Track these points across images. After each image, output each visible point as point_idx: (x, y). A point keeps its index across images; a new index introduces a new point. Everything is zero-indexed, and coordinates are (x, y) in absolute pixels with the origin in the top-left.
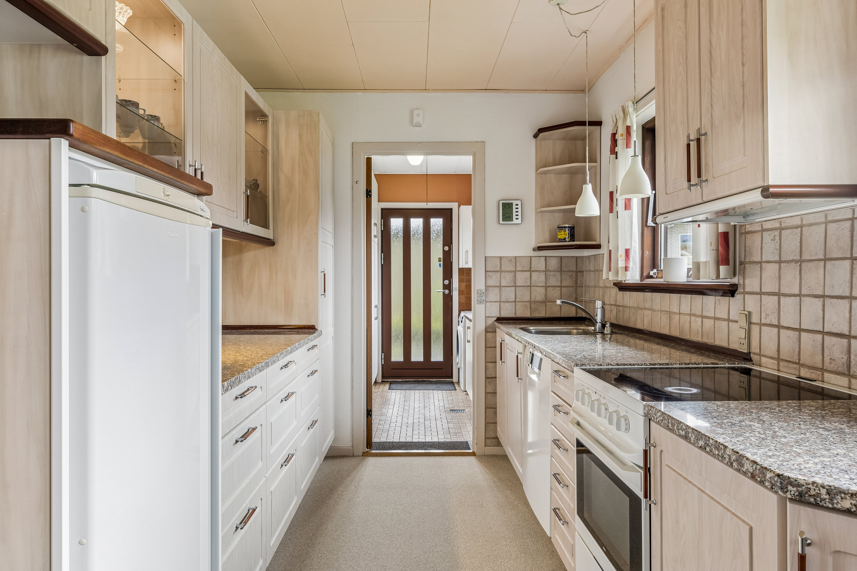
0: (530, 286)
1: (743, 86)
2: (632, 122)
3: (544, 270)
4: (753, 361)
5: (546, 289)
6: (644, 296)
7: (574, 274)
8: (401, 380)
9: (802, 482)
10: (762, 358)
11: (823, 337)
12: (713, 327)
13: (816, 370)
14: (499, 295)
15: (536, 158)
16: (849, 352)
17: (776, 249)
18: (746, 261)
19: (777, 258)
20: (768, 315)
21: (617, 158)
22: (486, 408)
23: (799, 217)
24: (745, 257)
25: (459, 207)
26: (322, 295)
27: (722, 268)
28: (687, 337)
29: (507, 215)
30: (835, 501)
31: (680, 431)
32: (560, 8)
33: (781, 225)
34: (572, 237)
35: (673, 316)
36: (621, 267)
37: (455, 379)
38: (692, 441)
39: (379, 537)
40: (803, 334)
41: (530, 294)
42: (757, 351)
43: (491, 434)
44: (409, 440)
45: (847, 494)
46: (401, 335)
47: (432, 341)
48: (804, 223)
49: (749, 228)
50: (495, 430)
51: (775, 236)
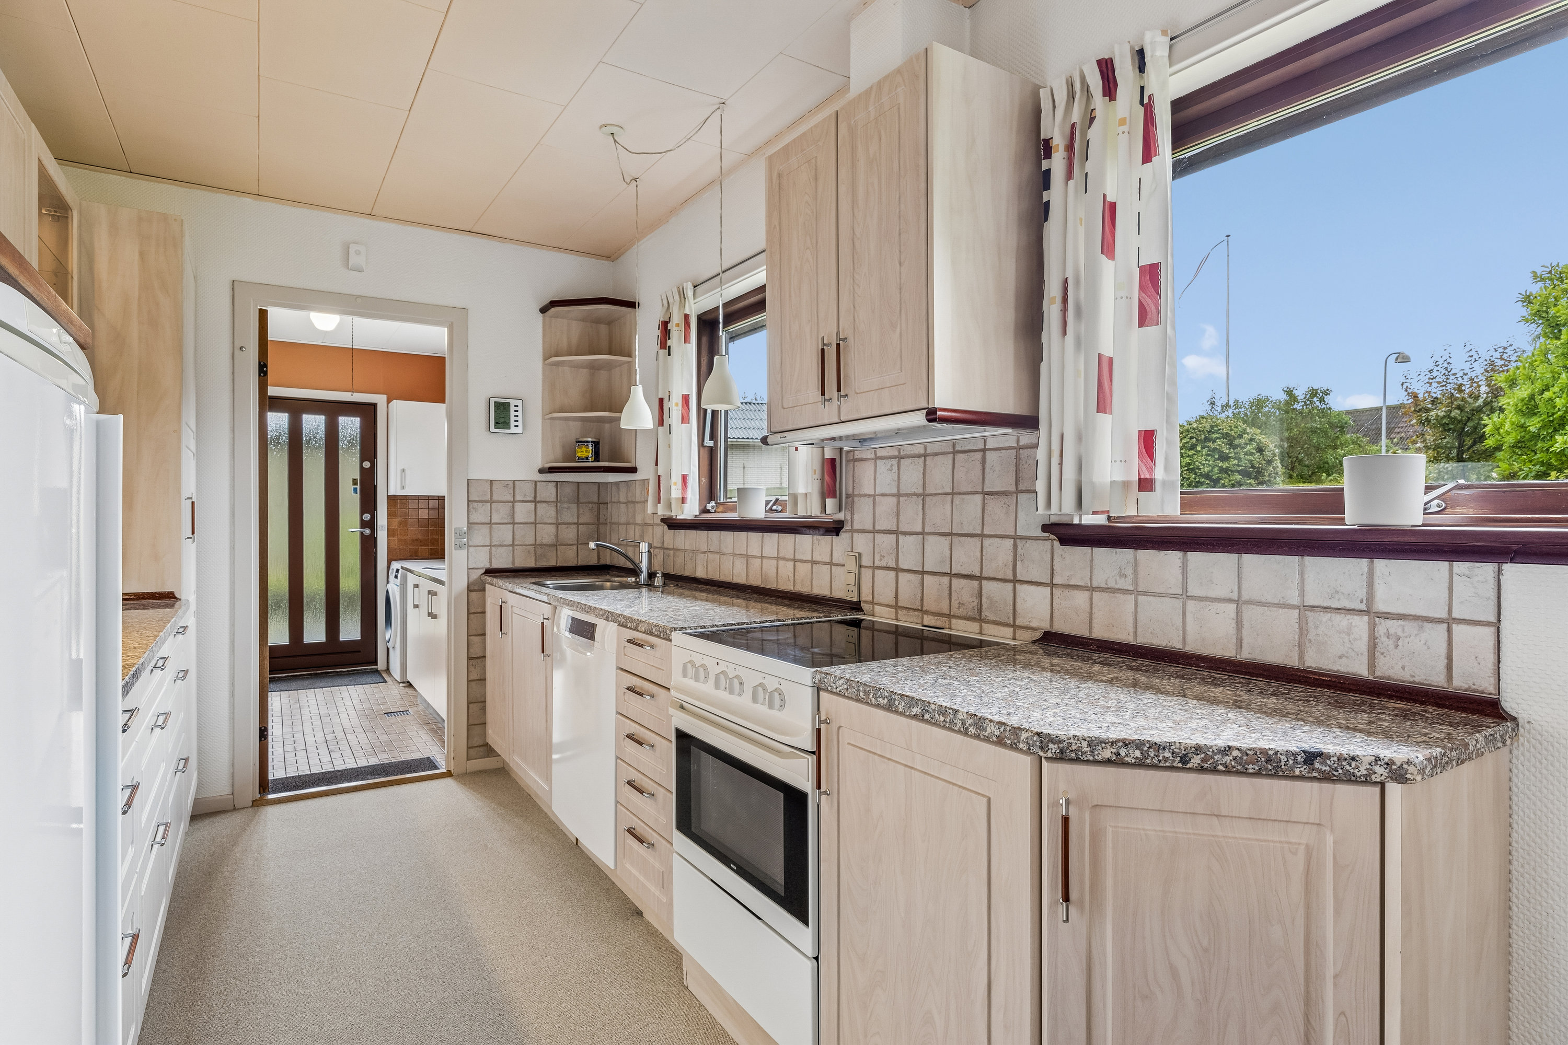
0: (535, 523)
1: (900, 289)
2: (691, 310)
3: (555, 500)
4: (863, 611)
5: (557, 528)
6: (708, 536)
7: (595, 507)
8: (284, 675)
9: (1063, 738)
10: (876, 606)
11: (951, 579)
12: (810, 572)
13: (943, 617)
14: (488, 535)
15: (544, 341)
16: (980, 595)
17: (894, 480)
18: (855, 493)
19: (895, 491)
20: (884, 557)
21: (669, 354)
22: (469, 703)
23: (922, 446)
24: (854, 489)
25: (389, 401)
26: (188, 538)
27: (830, 502)
28: (772, 585)
29: (502, 420)
30: (1096, 753)
31: (878, 699)
32: (615, 141)
33: (899, 453)
34: (597, 457)
35: (751, 560)
36: (677, 499)
37: (381, 665)
38: (900, 710)
39: (329, 932)
40: (928, 578)
41: (534, 533)
42: (870, 598)
43: (477, 741)
44: (328, 768)
45: (1108, 743)
46: (284, 602)
47: (341, 609)
48: (927, 452)
49: (858, 455)
50: (484, 734)
51: (892, 465)
